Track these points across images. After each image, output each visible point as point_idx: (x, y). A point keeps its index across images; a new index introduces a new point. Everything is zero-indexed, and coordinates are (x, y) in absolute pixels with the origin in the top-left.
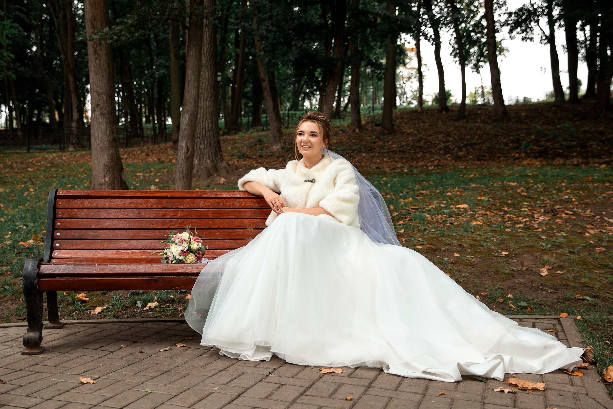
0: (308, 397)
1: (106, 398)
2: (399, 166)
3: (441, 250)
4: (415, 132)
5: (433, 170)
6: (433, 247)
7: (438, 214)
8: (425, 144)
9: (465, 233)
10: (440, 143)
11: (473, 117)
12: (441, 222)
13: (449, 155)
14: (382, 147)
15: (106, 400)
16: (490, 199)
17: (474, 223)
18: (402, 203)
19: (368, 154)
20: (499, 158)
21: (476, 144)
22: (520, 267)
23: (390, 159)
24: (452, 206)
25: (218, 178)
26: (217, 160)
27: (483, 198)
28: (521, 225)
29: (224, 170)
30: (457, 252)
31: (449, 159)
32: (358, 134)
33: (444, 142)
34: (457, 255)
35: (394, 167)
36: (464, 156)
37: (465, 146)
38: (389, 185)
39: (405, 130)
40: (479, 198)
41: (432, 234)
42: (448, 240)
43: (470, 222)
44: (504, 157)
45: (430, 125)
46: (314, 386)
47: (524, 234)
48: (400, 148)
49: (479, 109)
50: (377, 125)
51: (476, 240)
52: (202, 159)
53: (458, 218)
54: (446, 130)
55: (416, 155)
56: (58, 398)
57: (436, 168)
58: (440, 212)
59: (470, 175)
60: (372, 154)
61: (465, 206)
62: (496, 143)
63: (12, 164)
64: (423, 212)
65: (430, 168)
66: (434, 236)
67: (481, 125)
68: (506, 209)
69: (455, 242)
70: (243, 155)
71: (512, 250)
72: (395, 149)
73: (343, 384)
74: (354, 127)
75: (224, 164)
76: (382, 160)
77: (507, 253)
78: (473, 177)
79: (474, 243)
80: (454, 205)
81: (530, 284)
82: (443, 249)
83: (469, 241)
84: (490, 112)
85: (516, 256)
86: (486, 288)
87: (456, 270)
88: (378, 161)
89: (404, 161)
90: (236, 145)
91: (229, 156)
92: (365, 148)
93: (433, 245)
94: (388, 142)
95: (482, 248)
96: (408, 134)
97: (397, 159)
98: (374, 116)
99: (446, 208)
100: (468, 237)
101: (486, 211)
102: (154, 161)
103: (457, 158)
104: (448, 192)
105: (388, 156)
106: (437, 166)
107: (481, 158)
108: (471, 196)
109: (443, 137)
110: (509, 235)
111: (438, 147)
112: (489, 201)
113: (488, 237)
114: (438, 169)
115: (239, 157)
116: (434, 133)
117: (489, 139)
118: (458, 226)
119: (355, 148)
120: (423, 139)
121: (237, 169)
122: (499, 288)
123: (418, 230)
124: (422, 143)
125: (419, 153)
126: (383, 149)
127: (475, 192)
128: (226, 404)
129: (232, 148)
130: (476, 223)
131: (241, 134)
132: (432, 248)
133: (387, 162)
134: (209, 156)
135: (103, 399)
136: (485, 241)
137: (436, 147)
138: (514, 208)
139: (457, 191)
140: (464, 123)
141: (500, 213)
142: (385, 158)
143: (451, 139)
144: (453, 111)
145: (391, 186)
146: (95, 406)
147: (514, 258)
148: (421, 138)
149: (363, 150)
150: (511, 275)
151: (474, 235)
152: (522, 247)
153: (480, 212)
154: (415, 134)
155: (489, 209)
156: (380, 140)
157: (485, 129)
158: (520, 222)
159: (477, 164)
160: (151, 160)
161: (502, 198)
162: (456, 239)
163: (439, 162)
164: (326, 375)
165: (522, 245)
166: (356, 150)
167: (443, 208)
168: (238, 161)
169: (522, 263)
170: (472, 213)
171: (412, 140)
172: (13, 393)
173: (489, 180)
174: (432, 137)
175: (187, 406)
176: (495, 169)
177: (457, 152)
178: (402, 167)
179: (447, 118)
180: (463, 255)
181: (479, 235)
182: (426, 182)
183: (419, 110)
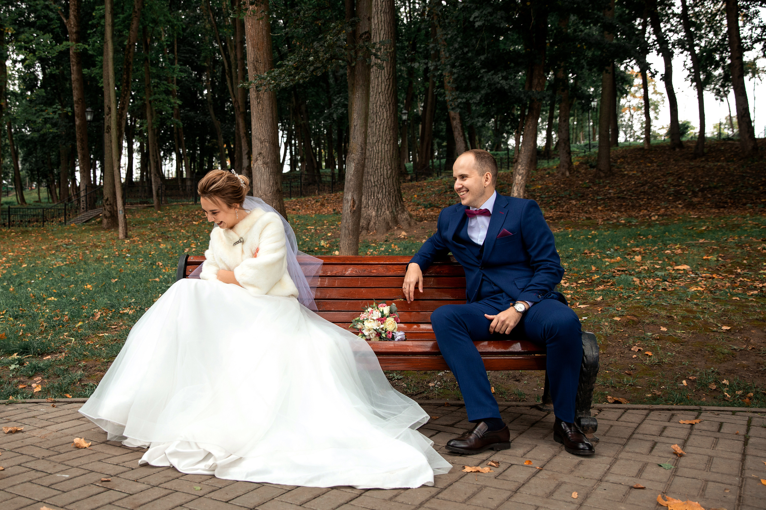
0: (439, 501)
1: (214, 488)
2: (615, 216)
3: (644, 322)
4: (639, 174)
5: (657, 220)
6: (635, 319)
7: (650, 277)
8: (651, 188)
9: (678, 302)
10: (669, 188)
11: (714, 154)
12: (651, 287)
13: (680, 202)
14: (597, 193)
15: (213, 491)
16: (720, 259)
17: (693, 289)
18: (607, 263)
19: (579, 201)
20: (745, 204)
21: (715, 187)
22: (745, 346)
23: (605, 207)
24: (669, 267)
25: (398, 232)
26: (397, 211)
27: (709, 258)
28: (756, 292)
29: (406, 222)
30: (665, 325)
31: (680, 206)
32: (568, 177)
33: (674, 186)
34: (664, 329)
35: (609, 217)
36: (699, 203)
37: (702, 190)
38: (597, 240)
39: (626, 173)
40: (705, 257)
41: (636, 303)
42: (654, 311)
43: (688, 288)
44: (751, 203)
45: (658, 166)
46: (451, 488)
47: (755, 304)
48: (618, 193)
49: (722, 145)
50: (592, 167)
51: (691, 311)
52: (380, 210)
53: (674, 283)
54: (677, 171)
55: (639, 202)
56: (165, 485)
57: (661, 218)
58: (653, 275)
59: (702, 227)
60: (584, 201)
61: (686, 267)
62: (742, 186)
63: (177, 217)
64: (630, 275)
65: (653, 218)
66: (638, 305)
67: (724, 164)
68: (739, 271)
69: (664, 313)
70: (430, 204)
71: (735, 324)
72: (612, 195)
73: (485, 487)
74: (564, 170)
75: (405, 216)
76: (596, 208)
77: (729, 328)
78: (705, 230)
79: (687, 314)
80: (671, 266)
81: (755, 367)
82: (647, 321)
83: (681, 312)
84: (737, 148)
85: (740, 331)
86: (697, 371)
87: (661, 348)
88: (591, 210)
89: (623, 210)
90: (424, 192)
91: (414, 205)
92: (576, 194)
93: (635, 316)
94: (605, 186)
95: (696, 321)
96: (630, 177)
97: (614, 207)
98: (589, 156)
99: (662, 269)
100: (682, 307)
101: (712, 274)
102: (329, 212)
103: (690, 206)
104: (667, 250)
105: (603, 203)
106: (663, 215)
107: (721, 204)
108: (695, 255)
109: (673, 180)
110: (735, 305)
111: (666, 192)
112: (718, 260)
113: (707, 307)
114: (663, 220)
115: (426, 207)
116: (662, 175)
117: (733, 181)
118: (671, 292)
119: (563, 194)
120: (649, 183)
121: (421, 221)
122: (713, 372)
123: (620, 297)
124: (647, 188)
125: (642, 199)
126: (598, 195)
127: (701, 249)
128: (342, 505)
129: (418, 196)
130: (696, 289)
131: (430, 179)
132: (633, 321)
133: (601, 211)
134: (388, 206)
135: (211, 489)
136: (703, 312)
137: (664, 192)
138: (750, 270)
139: (679, 248)
140: (702, 161)
141: (731, 276)
142: (600, 206)
143: (683, 182)
144: (689, 147)
145: (598, 242)
146: (200, 497)
147: (738, 334)
148: (646, 181)
149: (572, 197)
150: (733, 355)
151: (690, 304)
152: (751, 321)
153: (704, 275)
154: (638, 177)
155: (717, 271)
156: (595, 185)
157: (729, 169)
158: (755, 288)
159: (714, 213)
160: (326, 210)
161: (735, 257)
162: (666, 309)
163: (666, 210)
164: (469, 475)
165: (750, 318)
166: (565, 197)
167: (657, 269)
168: (424, 211)
169: (748, 341)
170: (693, 275)
171: (635, 184)
172: (122, 476)
173: (724, 234)
174: (659, 180)
175: (298, 503)
176: (736, 219)
177: (690, 198)
178: (618, 217)
179: (681, 156)
180: (671, 330)
181: (696, 304)
182: (644, 236)
183: (646, 147)
